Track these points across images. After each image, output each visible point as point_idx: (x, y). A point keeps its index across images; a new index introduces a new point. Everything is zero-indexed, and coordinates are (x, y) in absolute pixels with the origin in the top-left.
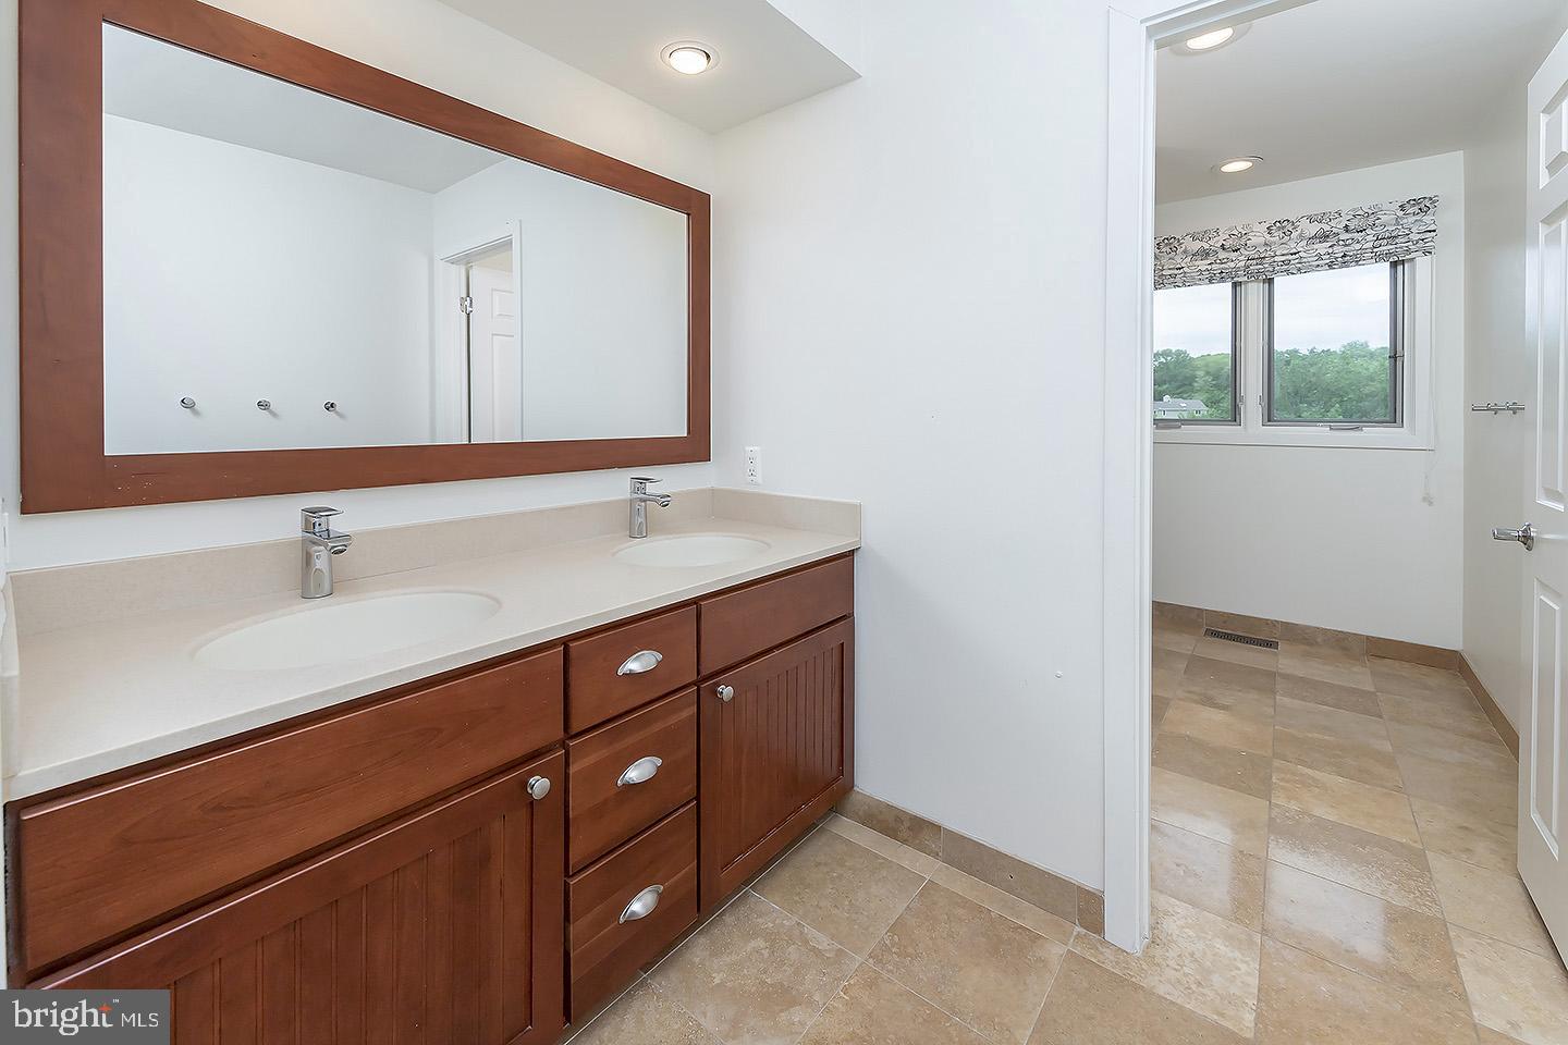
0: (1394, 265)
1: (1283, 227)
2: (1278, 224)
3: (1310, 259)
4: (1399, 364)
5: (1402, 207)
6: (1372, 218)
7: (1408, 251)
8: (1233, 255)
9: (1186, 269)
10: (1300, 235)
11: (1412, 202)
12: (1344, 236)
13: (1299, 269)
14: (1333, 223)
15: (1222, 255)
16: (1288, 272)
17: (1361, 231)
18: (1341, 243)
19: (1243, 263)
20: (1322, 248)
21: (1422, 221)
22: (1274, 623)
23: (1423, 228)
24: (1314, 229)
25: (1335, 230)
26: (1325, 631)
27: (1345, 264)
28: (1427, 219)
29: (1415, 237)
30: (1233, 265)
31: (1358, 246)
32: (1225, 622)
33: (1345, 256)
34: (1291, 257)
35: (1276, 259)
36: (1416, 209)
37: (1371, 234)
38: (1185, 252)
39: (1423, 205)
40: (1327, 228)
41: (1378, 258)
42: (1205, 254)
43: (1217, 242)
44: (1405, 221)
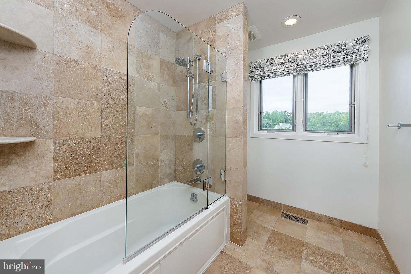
0: (352, 66)
1: (310, 52)
2: (308, 51)
3: (320, 64)
4: (353, 108)
5: (355, 41)
6: (343, 46)
7: (357, 60)
8: (292, 64)
9: (276, 70)
10: (316, 55)
11: (359, 39)
12: (333, 54)
13: (316, 69)
14: (328, 49)
15: (289, 64)
16: (312, 70)
17: (339, 52)
18: (332, 57)
19: (295, 67)
20: (324, 59)
21: (362, 47)
22: (306, 212)
23: (363, 49)
24: (321, 52)
25: (329, 52)
26: (325, 216)
27: (333, 66)
28: (365, 46)
29: (360, 53)
30: (292, 68)
31: (338, 58)
32: (289, 210)
33: (333, 62)
34: (313, 64)
35: (308, 65)
36: (361, 41)
37: (343, 54)
38: (276, 63)
39: (364, 40)
40: (326, 51)
41: (345, 63)
42: (282, 64)
43: (287, 59)
44: (356, 47)
